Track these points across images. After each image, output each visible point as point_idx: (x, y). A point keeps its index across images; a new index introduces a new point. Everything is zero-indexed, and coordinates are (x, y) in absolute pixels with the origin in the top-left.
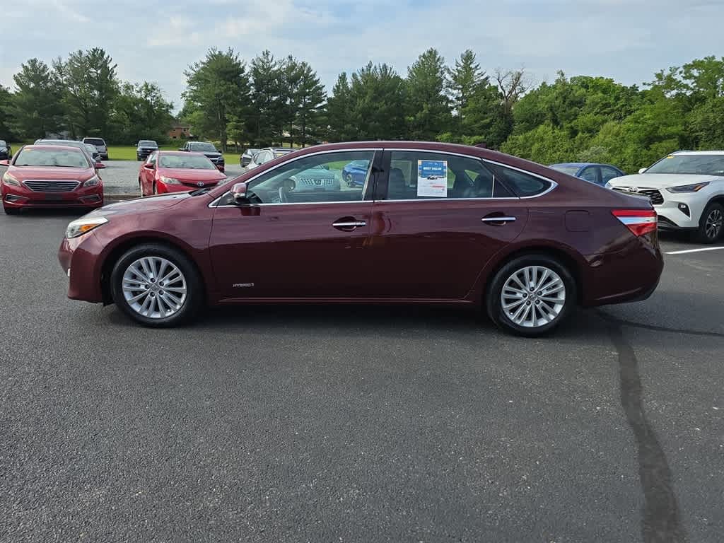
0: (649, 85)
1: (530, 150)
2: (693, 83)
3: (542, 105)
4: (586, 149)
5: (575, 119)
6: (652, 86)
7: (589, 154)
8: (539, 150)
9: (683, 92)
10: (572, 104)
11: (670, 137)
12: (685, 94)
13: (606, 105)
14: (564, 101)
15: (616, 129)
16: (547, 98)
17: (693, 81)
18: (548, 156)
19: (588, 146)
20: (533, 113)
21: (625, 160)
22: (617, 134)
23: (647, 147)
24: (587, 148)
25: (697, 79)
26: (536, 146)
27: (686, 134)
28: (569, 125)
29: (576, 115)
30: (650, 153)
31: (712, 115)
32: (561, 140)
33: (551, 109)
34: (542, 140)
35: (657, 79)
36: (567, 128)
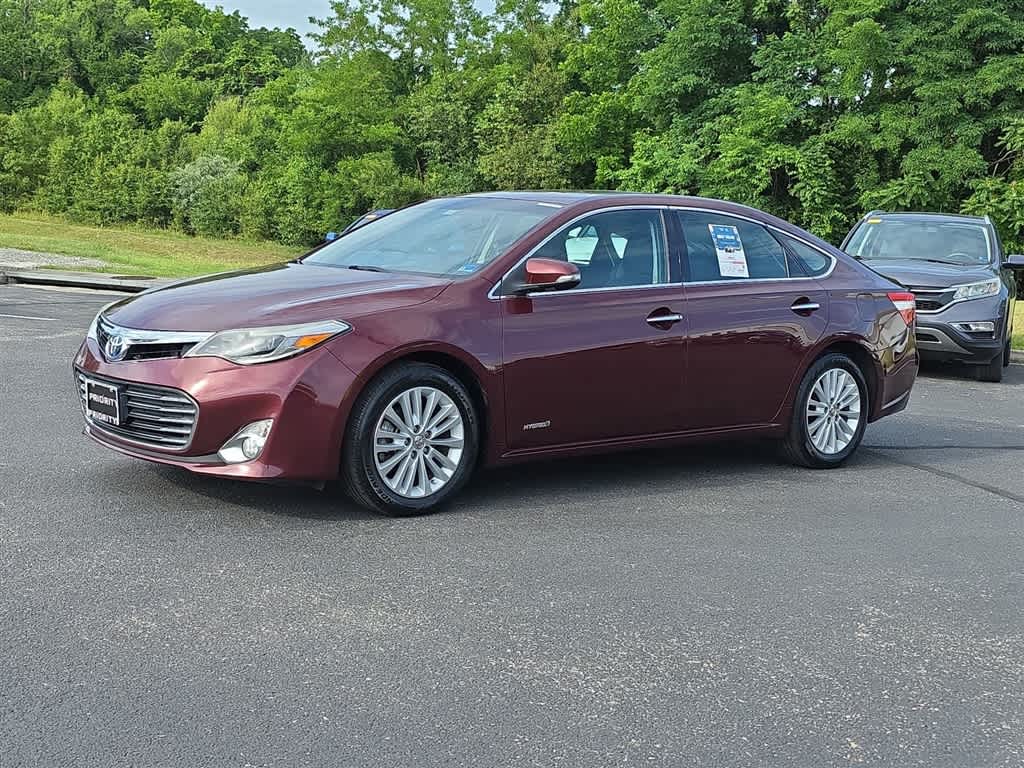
0: (321, 24)
1: (45, 154)
2: (400, 33)
3: (48, 38)
4: (188, 161)
5: (132, 82)
6: (326, 29)
7: (198, 173)
8: (69, 156)
9: (384, 50)
10: (121, 43)
11: (376, 147)
12: (386, 55)
13: (202, 57)
14: (99, 36)
15: (242, 116)
16: (57, 22)
17: (399, 29)
18: (98, 172)
19: (189, 154)
20: (17, 55)
21: (285, 192)
22: (247, 130)
23: (329, 165)
24: (189, 158)
25: (409, 27)
26: (60, 145)
27: (404, 141)
28: (121, 96)
29: (135, 72)
30: (338, 178)
31: (449, 107)
32: (123, 135)
33: (70, 51)
34: (73, 130)
35: (336, 15)
36: (117, 103)
